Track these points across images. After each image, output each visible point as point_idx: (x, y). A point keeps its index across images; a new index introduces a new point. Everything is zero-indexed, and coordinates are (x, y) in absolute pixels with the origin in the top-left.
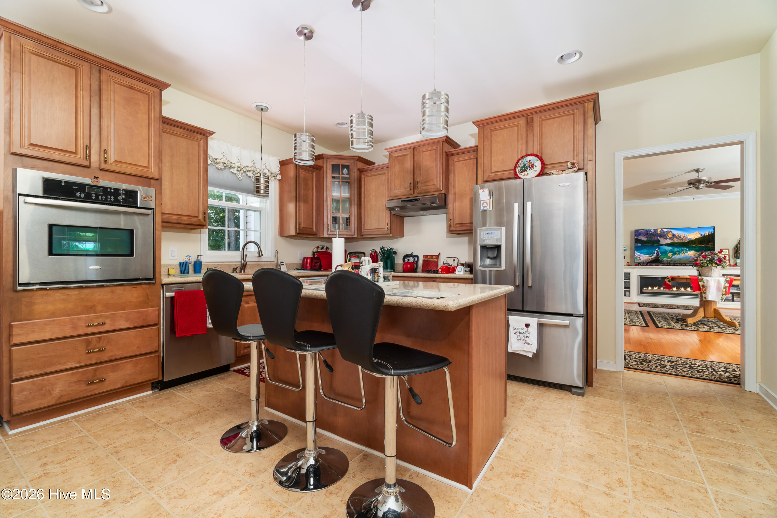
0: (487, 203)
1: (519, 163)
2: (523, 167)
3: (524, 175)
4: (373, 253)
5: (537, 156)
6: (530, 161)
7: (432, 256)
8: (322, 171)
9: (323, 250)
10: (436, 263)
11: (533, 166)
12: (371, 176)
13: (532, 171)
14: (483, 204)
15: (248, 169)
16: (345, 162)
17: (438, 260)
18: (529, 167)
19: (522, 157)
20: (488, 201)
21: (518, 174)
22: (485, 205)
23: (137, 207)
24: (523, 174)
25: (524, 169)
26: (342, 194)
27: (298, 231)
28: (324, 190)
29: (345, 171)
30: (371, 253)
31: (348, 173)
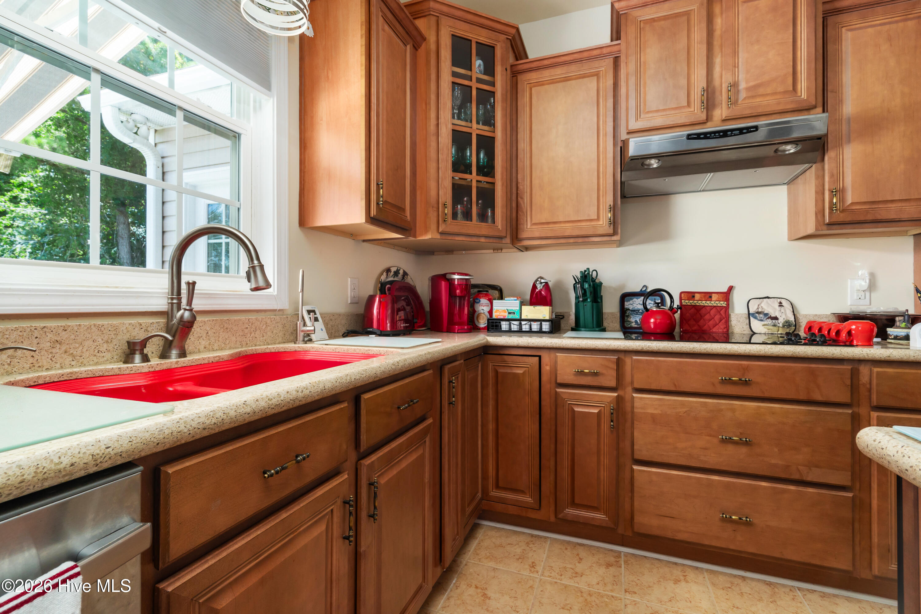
4: (539, 287)
7: (708, 295)
8: (422, 48)
9: (396, 279)
10: (722, 312)
12: (553, 82)
16: (483, 36)
17: (728, 305)
26: (475, 125)
27: (373, 212)
28: (427, 104)
29: (478, 63)
30: (534, 287)
31: (489, 70)
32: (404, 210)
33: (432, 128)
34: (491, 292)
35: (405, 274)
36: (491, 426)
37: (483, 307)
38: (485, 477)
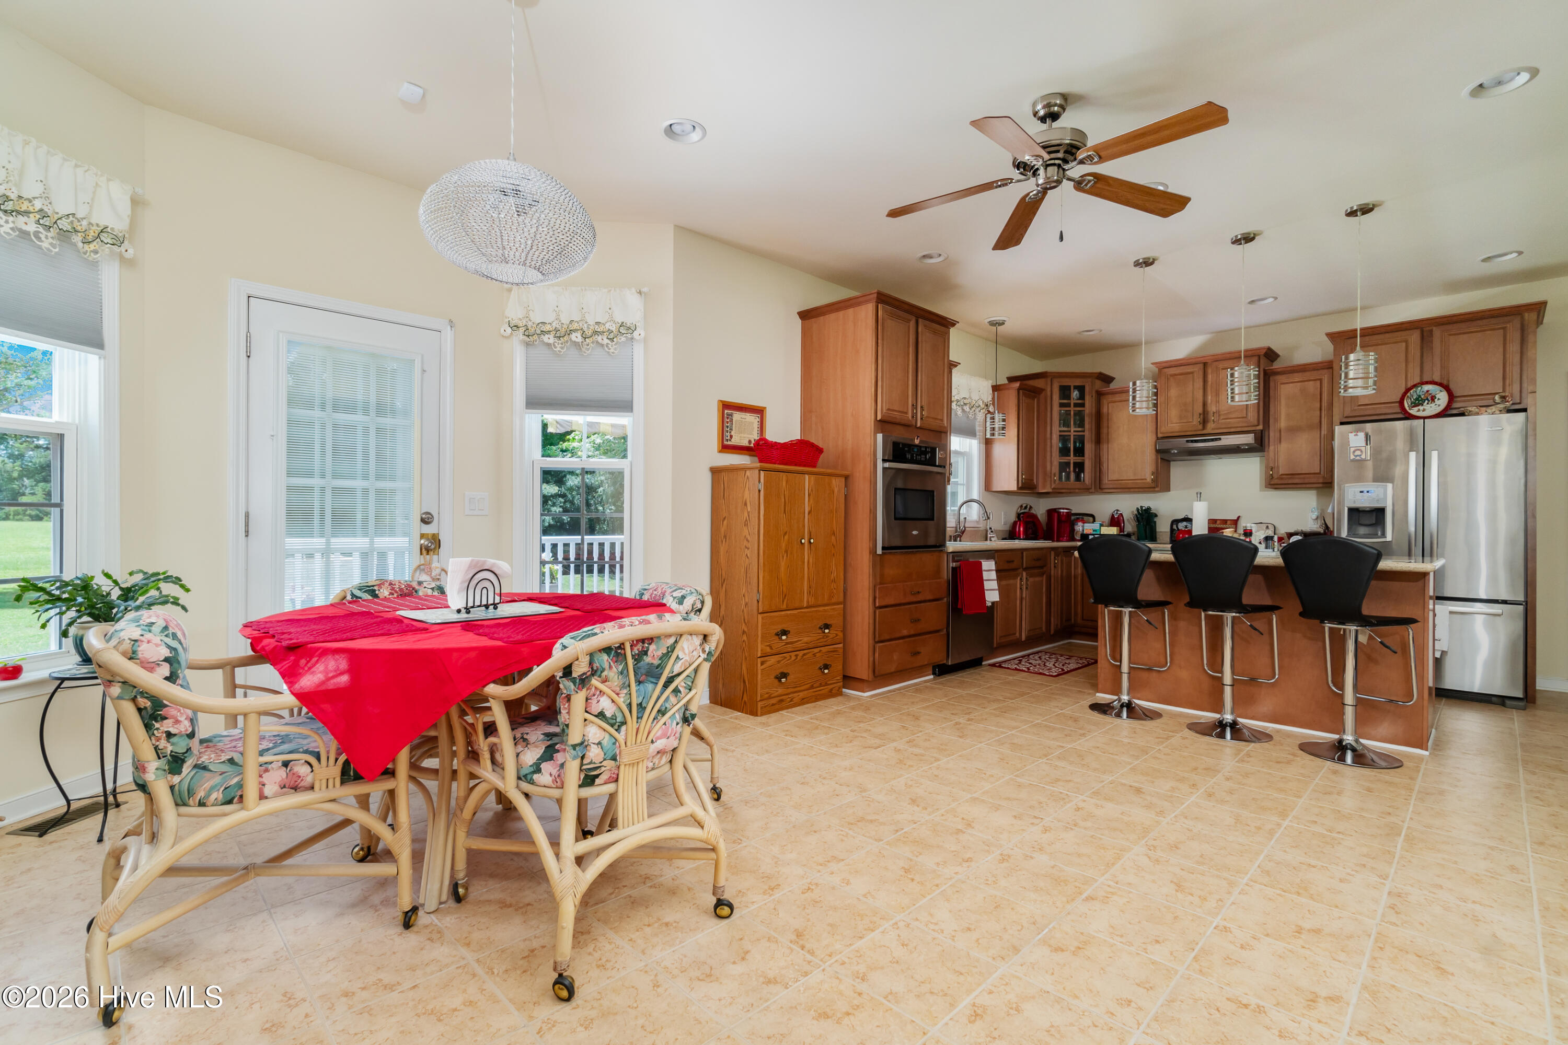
0: (1361, 451)
1: (1409, 394)
2: (1417, 399)
3: (1419, 410)
4: (1116, 516)
5: (1440, 385)
6: (1428, 391)
7: (1225, 521)
8: (1042, 395)
11: (1433, 399)
12: (1121, 401)
13: (1433, 405)
14: (1354, 452)
15: (966, 401)
16: (1078, 382)
17: (1236, 527)
18: (1427, 399)
19: (1415, 386)
20: (1363, 449)
21: (1407, 408)
22: (1358, 453)
23: (935, 466)
24: (1416, 409)
25: (1418, 402)
26: (1073, 429)
27: (1020, 485)
28: (1046, 422)
29: (1075, 394)
30: (1113, 515)
31: (1082, 397)
32: (1033, 480)
33: (1048, 435)
34: (1086, 518)
35: (1031, 507)
36: (1079, 588)
37: (1079, 527)
38: (1076, 614)
